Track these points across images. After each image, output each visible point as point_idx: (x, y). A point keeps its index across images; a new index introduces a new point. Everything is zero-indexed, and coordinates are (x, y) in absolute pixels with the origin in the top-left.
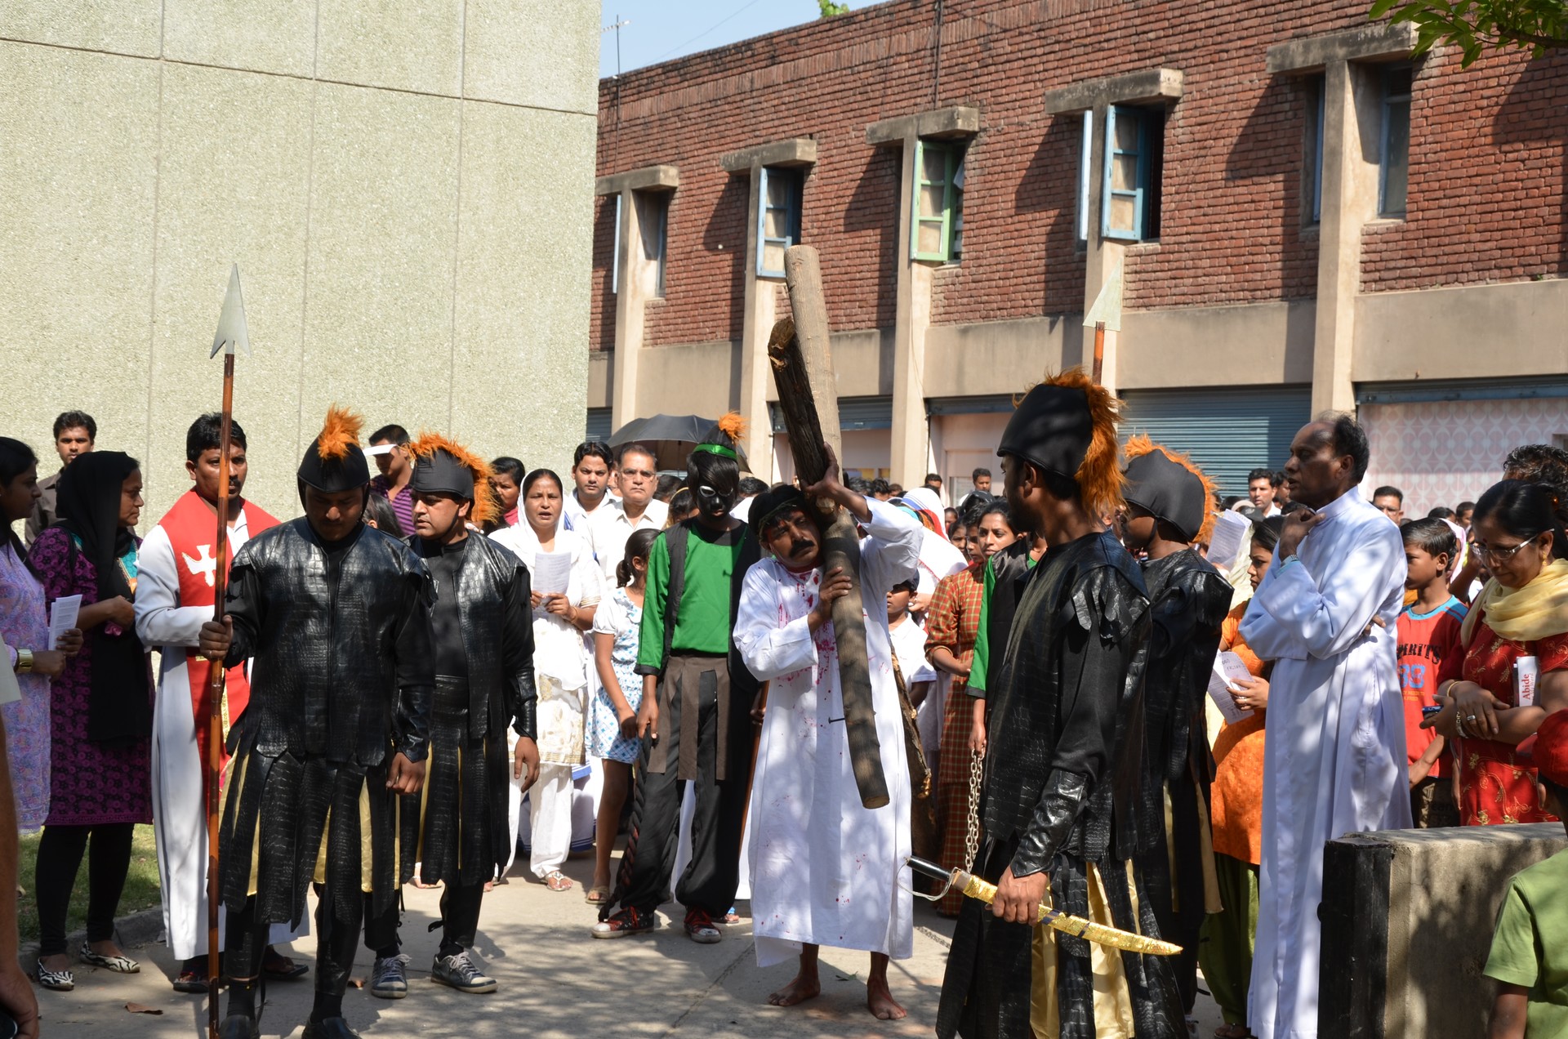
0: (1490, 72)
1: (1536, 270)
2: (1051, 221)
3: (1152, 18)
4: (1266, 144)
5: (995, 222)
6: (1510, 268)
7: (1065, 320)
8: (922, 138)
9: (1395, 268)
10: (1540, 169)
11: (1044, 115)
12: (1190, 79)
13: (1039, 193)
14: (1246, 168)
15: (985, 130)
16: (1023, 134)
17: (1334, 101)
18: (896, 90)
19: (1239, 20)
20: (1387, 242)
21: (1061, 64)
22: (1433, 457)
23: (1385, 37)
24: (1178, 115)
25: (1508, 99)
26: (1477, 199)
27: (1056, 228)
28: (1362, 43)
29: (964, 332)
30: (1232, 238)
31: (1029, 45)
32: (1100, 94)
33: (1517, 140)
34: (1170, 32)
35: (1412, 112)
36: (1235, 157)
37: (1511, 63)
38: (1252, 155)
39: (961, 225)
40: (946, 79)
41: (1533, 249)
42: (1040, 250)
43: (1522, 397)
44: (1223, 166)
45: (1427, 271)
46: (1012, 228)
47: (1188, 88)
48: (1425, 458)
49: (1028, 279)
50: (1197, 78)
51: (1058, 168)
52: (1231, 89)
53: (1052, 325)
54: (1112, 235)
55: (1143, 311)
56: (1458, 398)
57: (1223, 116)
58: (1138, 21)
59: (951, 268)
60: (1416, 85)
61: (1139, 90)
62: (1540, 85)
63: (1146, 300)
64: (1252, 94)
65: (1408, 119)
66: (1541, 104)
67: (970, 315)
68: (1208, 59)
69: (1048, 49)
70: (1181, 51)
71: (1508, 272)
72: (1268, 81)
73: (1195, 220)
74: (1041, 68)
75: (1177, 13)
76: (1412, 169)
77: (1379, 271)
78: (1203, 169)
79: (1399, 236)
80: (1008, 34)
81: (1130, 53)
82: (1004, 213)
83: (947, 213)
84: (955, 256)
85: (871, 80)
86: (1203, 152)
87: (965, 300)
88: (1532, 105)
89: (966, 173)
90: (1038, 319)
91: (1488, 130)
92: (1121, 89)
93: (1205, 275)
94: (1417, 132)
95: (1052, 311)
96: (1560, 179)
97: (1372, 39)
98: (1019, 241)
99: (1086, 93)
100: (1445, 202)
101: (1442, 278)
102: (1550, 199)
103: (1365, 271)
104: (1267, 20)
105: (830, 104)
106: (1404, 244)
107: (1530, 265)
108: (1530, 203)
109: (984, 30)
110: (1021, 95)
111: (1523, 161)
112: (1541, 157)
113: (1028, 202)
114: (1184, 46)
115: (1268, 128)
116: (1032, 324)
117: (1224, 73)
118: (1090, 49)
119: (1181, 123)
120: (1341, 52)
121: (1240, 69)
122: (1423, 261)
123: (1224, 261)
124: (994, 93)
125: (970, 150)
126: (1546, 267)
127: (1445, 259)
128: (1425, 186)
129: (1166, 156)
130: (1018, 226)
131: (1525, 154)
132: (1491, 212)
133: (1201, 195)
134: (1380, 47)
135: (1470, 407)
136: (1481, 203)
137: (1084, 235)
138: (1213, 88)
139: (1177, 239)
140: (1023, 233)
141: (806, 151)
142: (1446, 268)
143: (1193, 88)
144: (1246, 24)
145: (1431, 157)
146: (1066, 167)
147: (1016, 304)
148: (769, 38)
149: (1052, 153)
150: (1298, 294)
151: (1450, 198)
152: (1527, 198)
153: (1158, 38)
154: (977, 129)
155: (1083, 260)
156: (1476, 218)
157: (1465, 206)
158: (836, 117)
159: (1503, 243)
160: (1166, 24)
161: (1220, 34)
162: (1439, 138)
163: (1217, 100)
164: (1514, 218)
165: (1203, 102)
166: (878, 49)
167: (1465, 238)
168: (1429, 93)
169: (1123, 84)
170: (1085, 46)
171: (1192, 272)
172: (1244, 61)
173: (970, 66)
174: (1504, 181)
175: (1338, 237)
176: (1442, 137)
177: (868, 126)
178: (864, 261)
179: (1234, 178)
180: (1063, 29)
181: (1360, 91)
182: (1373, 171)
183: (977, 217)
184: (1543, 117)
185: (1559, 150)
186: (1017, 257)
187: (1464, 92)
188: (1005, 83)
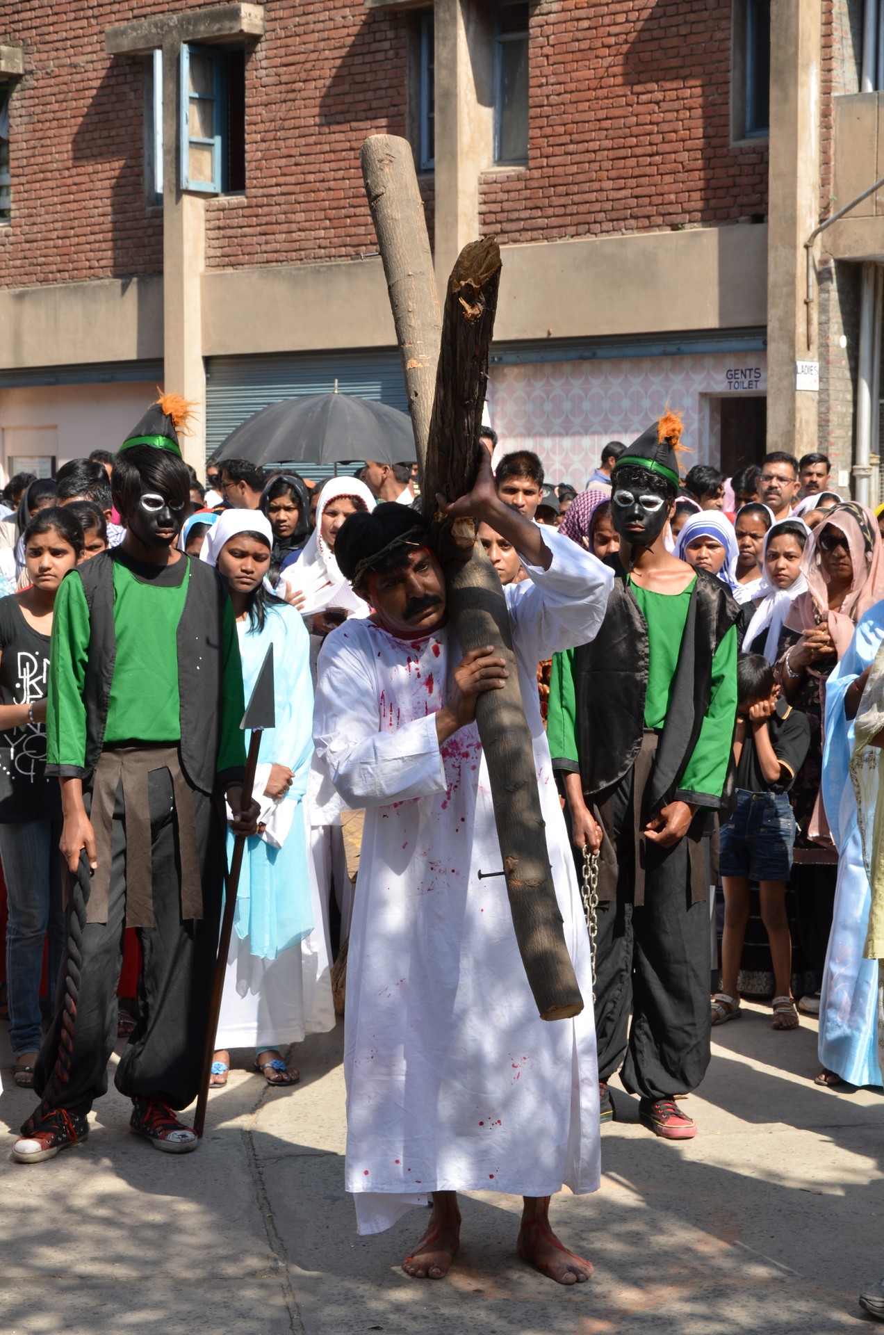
0: (617, 7)
1: (677, 219)
2: (116, 173)
4: (365, 86)
5: (49, 175)
6: (648, 217)
7: (139, 283)
9: (518, 220)
10: (677, 111)
11: (104, 55)
12: (273, 15)
13: (100, 142)
14: (342, 113)
15: (31, 72)
16: (78, 77)
17: (445, 38)
20: (508, 192)
22: (567, 419)
24: (261, 55)
25: (638, 37)
26: (608, 143)
27: (122, 181)
29: (20, 297)
30: (330, 189)
32: (170, 31)
33: (650, 80)
35: (531, 51)
36: (330, 101)
38: (349, 99)
39: (6, 180)
41: (673, 197)
42: (105, 205)
43: (665, 354)
44: (316, 111)
45: (554, 221)
46: (70, 181)
47: (270, 25)
48: (558, 421)
49: (92, 238)
50: (281, 13)
51: (122, 115)
52: (320, 26)
53: (124, 288)
54: (192, 187)
55: (229, 270)
56: (594, 356)
60: (533, 21)
61: (216, 27)
62: (674, 21)
63: (232, 259)
64: (346, 31)
65: (528, 59)
66: (675, 41)
67: (25, 279)
71: (646, 222)
72: (363, 17)
73: (286, 170)
74: (94, 3)
76: (533, 112)
77: (500, 222)
78: (292, 114)
79: (521, 185)
82: (60, 165)
84: (1, 213)
86: (291, 96)
87: (18, 263)
88: (665, 43)
89: (11, 121)
90: (107, 281)
91: (618, 70)
92: (195, 25)
93: (300, 230)
94: (537, 72)
95: (123, 272)
96: (700, 122)
98: (79, 196)
99: (154, 30)
100: (572, 148)
101: (572, 230)
102: (689, 144)
103: (484, 223)
106: (527, 193)
107: (670, 214)
108: (667, 148)
110: (72, 34)
111: (657, 103)
112: (678, 99)
113: (88, 152)
115: (366, 68)
116: (101, 287)
119: (264, 63)
122: (550, 211)
123: (321, 215)
124: (40, 31)
125: (15, 95)
126: (687, 216)
127: (574, 209)
128: (548, 131)
129: (248, 100)
130: (77, 179)
131: (659, 96)
132: (624, 158)
133: (291, 142)
135: (606, 366)
136: (613, 149)
137: (159, 188)
138: (299, 25)
139: (266, 191)
140: (83, 187)
142: (576, 219)
143: (277, 25)
145: (554, 99)
146: (130, 113)
147: (80, 265)
149: (114, 98)
151: (578, 143)
152: (664, 141)
154: (21, 71)
155: (159, 215)
156: (608, 165)
157: (594, 151)
159: (638, 191)
162: (562, 78)
163: (306, 38)
164: (650, 164)
165: (289, 41)
167: (596, 185)
168: (548, 30)
169: (197, 20)
171: (284, 227)
174: (637, 125)
175: (456, 186)
176: (566, 78)
179: (328, 124)
181: (472, 28)
182: (487, 115)
183: (27, 170)
184: (678, 56)
185: (698, 91)
186: (77, 214)
187: (589, 28)
188: (53, 19)
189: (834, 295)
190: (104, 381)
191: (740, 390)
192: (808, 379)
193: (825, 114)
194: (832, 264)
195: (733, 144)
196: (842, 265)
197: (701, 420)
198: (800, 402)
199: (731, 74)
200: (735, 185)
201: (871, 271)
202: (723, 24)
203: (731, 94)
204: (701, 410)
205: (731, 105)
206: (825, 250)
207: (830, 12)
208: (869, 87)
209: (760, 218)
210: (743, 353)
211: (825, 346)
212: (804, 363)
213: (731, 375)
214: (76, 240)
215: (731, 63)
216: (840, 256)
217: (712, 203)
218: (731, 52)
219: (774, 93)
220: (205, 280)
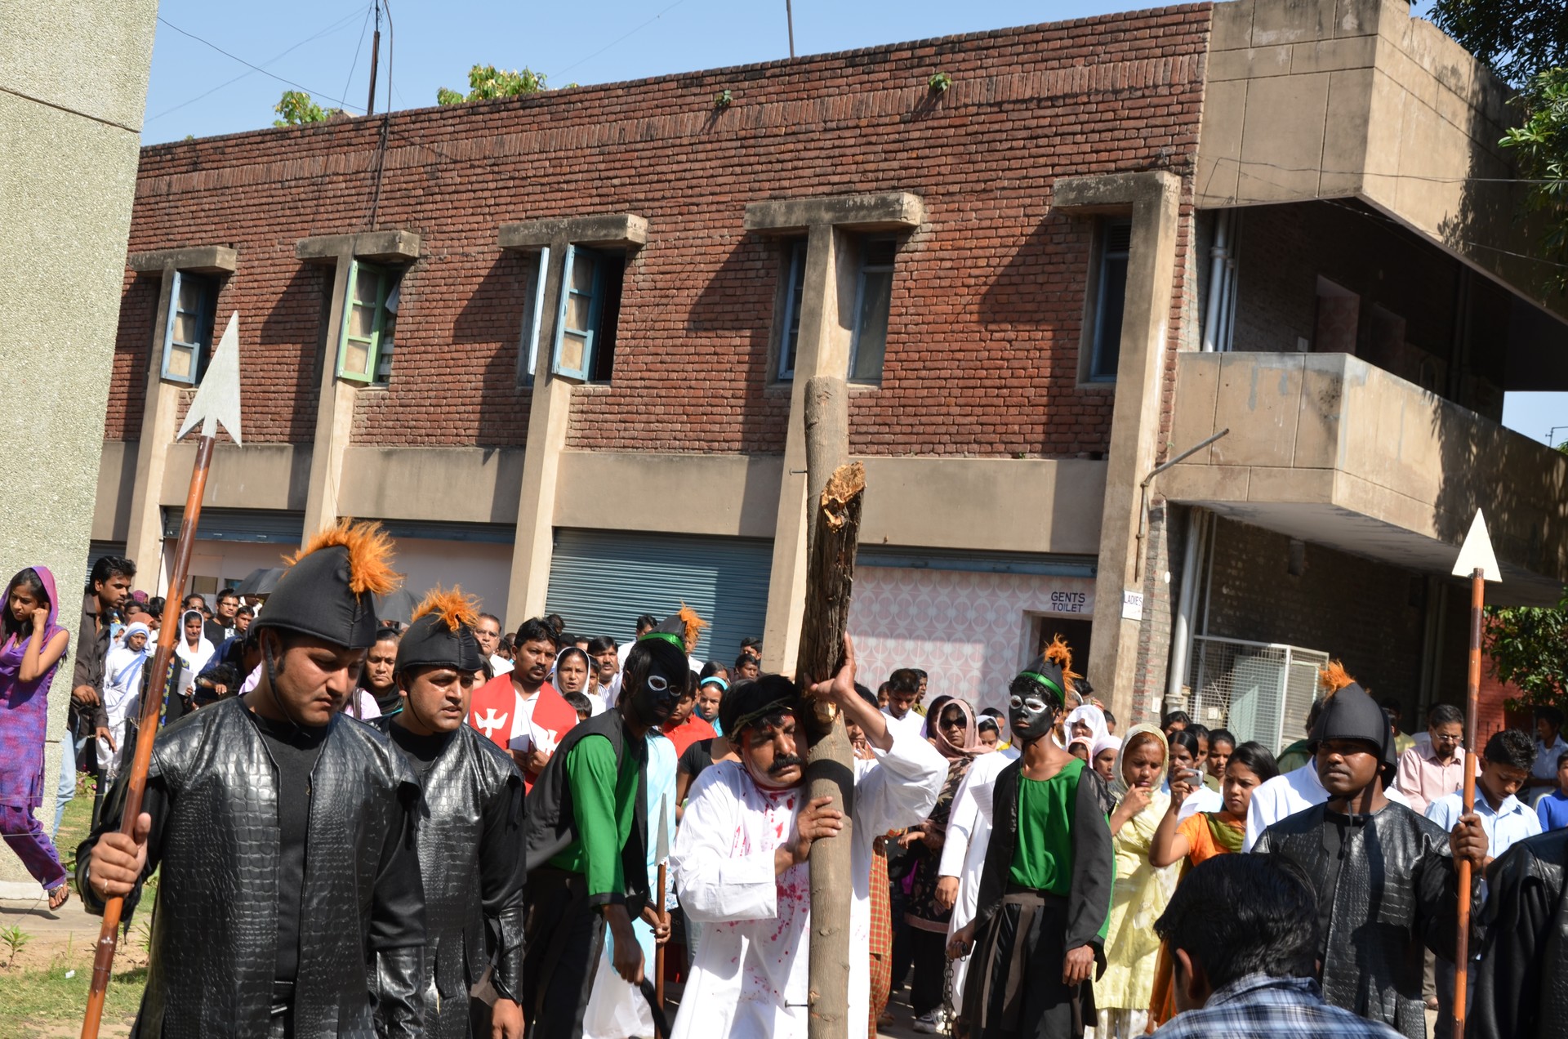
0: (980, 252)
1: (1019, 448)
2: (493, 353)
3: (618, 165)
4: (734, 298)
5: (430, 348)
6: (991, 444)
7: (500, 453)
8: (357, 258)
10: (1028, 351)
11: (495, 248)
12: (655, 227)
13: (481, 324)
14: (710, 321)
15: (426, 257)
16: (468, 265)
17: (816, 263)
18: (330, 208)
19: (712, 176)
20: (859, 407)
21: (514, 200)
23: (876, 207)
24: (640, 262)
25: (997, 280)
26: (960, 373)
27: (497, 361)
28: (850, 210)
29: (388, 455)
30: (690, 388)
31: (480, 178)
32: (560, 233)
33: (1005, 321)
34: (637, 180)
35: (894, 283)
36: (700, 309)
37: (1002, 246)
38: (718, 309)
39: (389, 348)
40: (386, 203)
41: (1016, 428)
42: (477, 381)
43: (995, 571)
44: (686, 316)
45: (900, 438)
46: (448, 356)
47: (652, 237)
48: (884, 622)
49: (462, 408)
50: (663, 227)
51: (504, 302)
52: (699, 242)
53: (486, 457)
54: (562, 373)
55: (587, 451)
56: (926, 566)
57: (689, 268)
58: (602, 166)
59: (377, 390)
60: (899, 257)
61: (603, 233)
62: (1033, 270)
63: (591, 441)
64: (722, 248)
65: (889, 289)
66: (1032, 288)
67: (395, 439)
68: (676, 210)
69: (501, 184)
70: (647, 200)
71: (989, 448)
72: (740, 238)
73: (651, 367)
74: (492, 201)
75: (645, 163)
76: (890, 337)
78: (663, 317)
79: (872, 402)
80: (459, 166)
81: (591, 196)
82: (441, 341)
83: (375, 336)
84: (380, 378)
85: (303, 196)
86: (664, 301)
87: (390, 424)
88: (1022, 289)
89: (401, 297)
90: (471, 449)
91: (975, 308)
92: (583, 229)
93: (658, 422)
94: (898, 302)
95: (486, 443)
96: (1048, 363)
97: (862, 207)
98: (454, 370)
99: (544, 230)
100: (924, 373)
101: (917, 448)
102: (1036, 381)
104: (742, 178)
105: (255, 216)
106: (877, 410)
107: (1012, 443)
108: (1015, 382)
109: (432, 159)
110: (468, 227)
111: (1010, 341)
112: (1030, 339)
113: (468, 332)
114: (650, 195)
115: (738, 283)
116: (465, 453)
117: (692, 225)
118: (547, 188)
119: (642, 270)
120: (827, 216)
121: (711, 224)
122: (898, 429)
123: (680, 410)
124: (438, 222)
125: (408, 275)
126: (1028, 447)
127: (920, 429)
128: (903, 356)
129: (623, 301)
130: (455, 355)
131: (1012, 335)
132: (973, 388)
133: (659, 342)
134: (870, 216)
135: (936, 576)
136: (963, 378)
137: (532, 371)
138: (679, 239)
139: (630, 383)
140: (460, 363)
141: (225, 259)
142: (921, 438)
143: (658, 237)
144: (720, 180)
145: (912, 328)
146: (512, 301)
147: (447, 432)
148: (191, 144)
149: (499, 287)
150: (759, 449)
151: (930, 370)
152: (1012, 377)
153: (623, 185)
154: (417, 255)
155: (529, 394)
156: (957, 392)
157: (945, 379)
158: (260, 229)
159: (984, 419)
160: (633, 172)
161: (691, 188)
162: (921, 310)
163: (684, 251)
164: (997, 396)
165: (668, 252)
166: (313, 166)
167: (944, 410)
168: (912, 266)
169: (586, 225)
170: (542, 185)
171: (644, 417)
172: (716, 216)
173: (413, 193)
174: (989, 359)
176: (925, 310)
177: (298, 241)
178: (280, 374)
179: (696, 330)
180: (519, 166)
181: (842, 259)
182: (846, 336)
183: (410, 342)
184: (1033, 301)
185: (1049, 334)
186: (451, 386)
187: (951, 268)
188: (451, 212)
189: (1163, 533)
190: (456, 539)
191: (1064, 612)
192: (1132, 610)
193: (1169, 368)
194: (1164, 505)
195: (1079, 386)
196: (1172, 505)
197: (1023, 636)
198: (1124, 629)
199: (1082, 323)
200: (1077, 423)
201: (1199, 516)
202: (1079, 277)
203: (1081, 341)
204: (1023, 627)
205: (1080, 350)
206: (1158, 491)
207: (1182, 277)
208: (1210, 348)
209: (1099, 454)
210: (1072, 577)
211: (1151, 580)
212: (1132, 594)
213: (1056, 597)
214: (447, 409)
215: (1083, 312)
216: (1172, 498)
217: (1054, 437)
218: (1084, 303)
219: (1125, 343)
220: (564, 458)
